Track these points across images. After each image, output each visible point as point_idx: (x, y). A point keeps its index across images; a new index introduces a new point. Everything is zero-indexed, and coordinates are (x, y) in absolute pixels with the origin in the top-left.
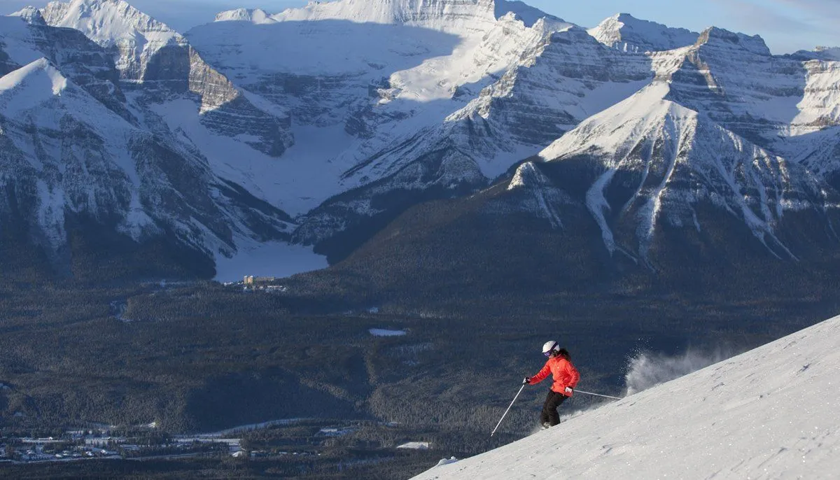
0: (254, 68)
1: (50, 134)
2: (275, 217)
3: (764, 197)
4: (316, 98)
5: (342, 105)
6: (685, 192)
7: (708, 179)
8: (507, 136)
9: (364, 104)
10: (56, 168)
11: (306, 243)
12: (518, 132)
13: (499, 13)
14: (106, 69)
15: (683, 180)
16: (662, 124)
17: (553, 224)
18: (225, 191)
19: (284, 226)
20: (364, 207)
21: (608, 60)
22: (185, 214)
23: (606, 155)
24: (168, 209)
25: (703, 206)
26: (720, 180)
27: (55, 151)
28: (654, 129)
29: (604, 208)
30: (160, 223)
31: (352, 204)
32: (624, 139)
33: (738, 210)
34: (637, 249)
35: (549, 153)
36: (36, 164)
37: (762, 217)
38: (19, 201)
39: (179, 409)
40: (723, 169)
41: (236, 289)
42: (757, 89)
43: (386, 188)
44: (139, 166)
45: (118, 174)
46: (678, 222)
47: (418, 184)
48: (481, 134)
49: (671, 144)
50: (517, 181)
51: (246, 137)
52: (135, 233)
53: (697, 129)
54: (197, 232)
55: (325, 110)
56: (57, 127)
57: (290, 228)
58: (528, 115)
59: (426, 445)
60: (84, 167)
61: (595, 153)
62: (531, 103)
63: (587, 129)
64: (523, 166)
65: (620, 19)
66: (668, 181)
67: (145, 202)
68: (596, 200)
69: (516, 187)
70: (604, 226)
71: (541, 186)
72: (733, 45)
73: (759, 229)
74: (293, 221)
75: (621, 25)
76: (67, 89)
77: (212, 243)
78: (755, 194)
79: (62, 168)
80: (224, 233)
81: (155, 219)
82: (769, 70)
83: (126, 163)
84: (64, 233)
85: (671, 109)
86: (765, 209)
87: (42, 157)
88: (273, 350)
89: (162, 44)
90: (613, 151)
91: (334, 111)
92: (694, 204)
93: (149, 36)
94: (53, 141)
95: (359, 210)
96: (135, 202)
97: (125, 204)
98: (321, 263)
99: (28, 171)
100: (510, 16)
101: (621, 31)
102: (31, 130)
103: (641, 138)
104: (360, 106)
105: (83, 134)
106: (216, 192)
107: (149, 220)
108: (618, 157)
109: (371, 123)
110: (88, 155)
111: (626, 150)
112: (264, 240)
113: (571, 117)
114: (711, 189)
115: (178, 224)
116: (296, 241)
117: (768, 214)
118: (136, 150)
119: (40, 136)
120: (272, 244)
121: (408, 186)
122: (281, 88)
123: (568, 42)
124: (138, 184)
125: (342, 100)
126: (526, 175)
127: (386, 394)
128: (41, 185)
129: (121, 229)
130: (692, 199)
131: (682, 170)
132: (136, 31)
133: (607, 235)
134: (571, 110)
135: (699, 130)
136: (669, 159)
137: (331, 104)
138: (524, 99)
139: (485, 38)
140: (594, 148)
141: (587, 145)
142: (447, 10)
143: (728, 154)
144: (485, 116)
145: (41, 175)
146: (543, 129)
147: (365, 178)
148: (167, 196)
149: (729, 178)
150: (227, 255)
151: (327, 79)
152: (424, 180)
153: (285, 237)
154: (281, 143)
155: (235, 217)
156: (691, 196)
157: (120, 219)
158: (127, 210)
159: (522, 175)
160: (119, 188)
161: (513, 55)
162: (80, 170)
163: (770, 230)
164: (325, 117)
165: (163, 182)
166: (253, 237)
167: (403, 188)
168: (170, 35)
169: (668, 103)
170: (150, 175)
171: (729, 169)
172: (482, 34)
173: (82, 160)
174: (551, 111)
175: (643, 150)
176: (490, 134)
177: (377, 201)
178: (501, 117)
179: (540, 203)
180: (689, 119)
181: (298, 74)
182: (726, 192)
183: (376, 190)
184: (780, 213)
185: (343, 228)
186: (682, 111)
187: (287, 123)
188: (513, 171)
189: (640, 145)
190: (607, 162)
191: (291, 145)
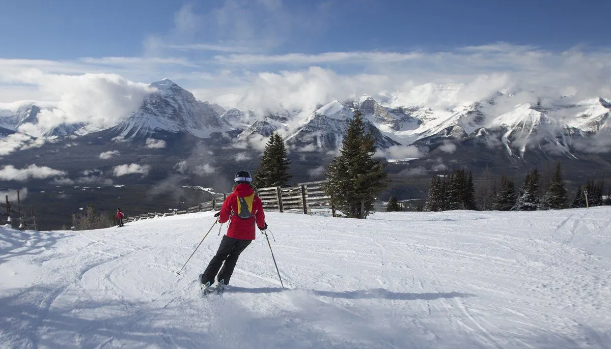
1: (339, 121)
3: (564, 139)
4: (409, 114)
6: (535, 137)
8: (472, 122)
12: (475, 121)
16: (528, 116)
17: (491, 147)
18: (386, 138)
20: (428, 142)
23: (508, 126)
26: (548, 133)
27: (340, 125)
28: (524, 119)
29: (508, 142)
31: (424, 142)
32: (514, 121)
33: (555, 143)
34: (519, 155)
35: (488, 126)
36: (335, 129)
37: (564, 145)
38: (330, 139)
40: (549, 130)
41: (394, 163)
43: (435, 137)
46: (533, 147)
47: (445, 136)
49: (531, 123)
50: (480, 134)
51: (389, 125)
53: (540, 118)
55: (411, 118)
58: (478, 116)
61: (505, 126)
62: (480, 112)
63: (501, 119)
64: (481, 129)
66: (530, 134)
68: (505, 140)
69: (479, 136)
70: (508, 148)
71: (487, 135)
73: (562, 149)
76: (343, 109)
78: (561, 137)
85: (531, 112)
86: (564, 142)
87: (337, 127)
89: (365, 99)
90: (510, 125)
92: (539, 141)
93: (362, 97)
94: (340, 123)
95: (426, 143)
99: (333, 131)
102: (333, 120)
103: (520, 121)
106: (384, 139)
108: (512, 127)
109: (426, 121)
111: (515, 125)
117: (566, 145)
119: (336, 121)
121: (442, 136)
122: (398, 112)
126: (483, 132)
128: (336, 135)
131: (535, 130)
133: (509, 150)
135: (542, 118)
136: (530, 127)
137: (413, 116)
138: (478, 111)
140: (504, 124)
141: (501, 124)
144: (466, 116)
145: (336, 132)
147: (426, 135)
149: (551, 133)
152: (447, 134)
154: (399, 127)
156: (537, 138)
159: (481, 132)
163: (566, 149)
164: (411, 120)
167: (440, 137)
168: (367, 97)
169: (530, 110)
175: (521, 125)
177: (432, 141)
178: (470, 117)
179: (487, 140)
180: (537, 115)
182: (551, 137)
184: (570, 144)
186: (535, 113)
187: (401, 121)
188: (477, 131)
189: (520, 123)
190: (509, 129)
191: (402, 127)
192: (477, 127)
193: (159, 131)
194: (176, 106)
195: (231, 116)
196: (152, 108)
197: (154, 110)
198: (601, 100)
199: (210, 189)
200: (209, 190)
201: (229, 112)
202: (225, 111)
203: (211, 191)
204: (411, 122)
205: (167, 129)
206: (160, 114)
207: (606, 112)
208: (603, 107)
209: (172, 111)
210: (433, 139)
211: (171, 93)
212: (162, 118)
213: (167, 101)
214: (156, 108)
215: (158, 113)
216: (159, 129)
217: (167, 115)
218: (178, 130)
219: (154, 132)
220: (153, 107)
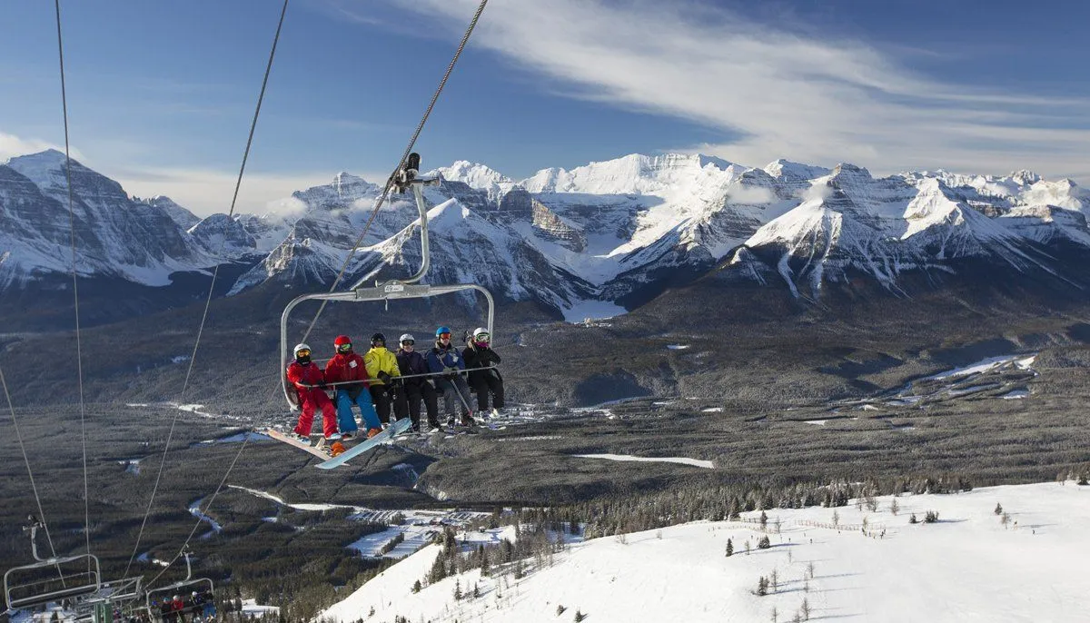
0: (561, 202)
1: (462, 241)
2: (587, 286)
3: (887, 263)
4: (597, 218)
5: (613, 222)
6: (838, 261)
7: (851, 253)
8: (722, 234)
9: (627, 220)
10: (467, 262)
11: (609, 300)
12: (727, 231)
13: (703, 165)
14: (481, 204)
15: (837, 253)
16: (821, 221)
17: (760, 283)
18: (558, 272)
19: (594, 292)
20: (643, 278)
21: (778, 187)
22: (543, 285)
23: (788, 242)
24: (533, 282)
25: (849, 269)
26: (858, 253)
27: (465, 252)
28: (815, 227)
29: (789, 273)
30: (530, 290)
31: (635, 277)
32: (797, 232)
33: (871, 271)
34: (812, 296)
35: (752, 242)
36: (455, 259)
37: (887, 274)
39: (570, 393)
40: (859, 247)
41: (581, 326)
42: (872, 198)
43: (655, 267)
44: (515, 258)
45: (504, 264)
46: (835, 279)
47: (674, 263)
48: (707, 233)
49: (827, 234)
50: (736, 259)
52: (516, 297)
53: (842, 224)
54: (549, 295)
55: (603, 225)
56: (466, 238)
57: (597, 292)
58: (733, 221)
59: (719, 409)
60: (483, 260)
61: (781, 241)
62: (735, 214)
63: (774, 227)
64: (740, 249)
65: (780, 163)
66: (827, 255)
67: (520, 279)
68: (784, 268)
69: (737, 263)
70: (790, 283)
71: (751, 261)
72: (856, 173)
73: (885, 281)
74: (597, 288)
75: (781, 166)
76: (470, 216)
77: (558, 301)
78: (881, 260)
79: (471, 261)
80: (563, 295)
81: (526, 288)
82: (879, 187)
83: (506, 256)
84: (475, 298)
85: (825, 213)
86: (888, 270)
87: (459, 255)
88: (614, 359)
89: (509, 190)
90: (791, 239)
91: (609, 225)
92: (843, 268)
93: (502, 186)
94: (464, 246)
95: (639, 280)
96: (514, 279)
97: (508, 280)
98: (621, 311)
99: (451, 263)
100: (711, 165)
101: (781, 170)
102: (451, 240)
103: (808, 231)
104: (624, 222)
105: (482, 241)
106: (555, 273)
107: (524, 289)
108: (795, 242)
110: (485, 253)
111: (799, 238)
112: (584, 299)
113: (758, 221)
114: (853, 259)
115: (539, 291)
116: (602, 300)
117: (890, 272)
118: (513, 249)
119: (457, 243)
120: (588, 302)
121: (668, 265)
122: (577, 213)
123: (754, 178)
124: (515, 268)
125: (614, 218)
126: (743, 255)
127: (687, 382)
128: (459, 271)
129: (508, 295)
130: (842, 265)
131: (836, 249)
132: (493, 183)
133: (793, 288)
134: (758, 217)
135: (844, 224)
136: (826, 242)
137: (607, 222)
138: (730, 212)
139: (696, 179)
140: (779, 238)
141: (775, 237)
142: (672, 163)
143: (861, 238)
144: (709, 223)
146: (742, 229)
147: (635, 263)
148: (532, 275)
149: (864, 252)
150: (568, 308)
151: (604, 207)
152: (678, 261)
153: (596, 297)
154: (581, 244)
155: (566, 286)
156: (841, 264)
157: (506, 289)
158: (510, 284)
159: (740, 255)
160: (504, 271)
161: (715, 188)
162: (481, 262)
163: (892, 281)
164: (604, 229)
165: (529, 267)
166: (578, 298)
167: (665, 267)
168: (513, 184)
169: (823, 209)
170: (522, 263)
171: (863, 247)
172: (694, 177)
173: (482, 256)
174: (747, 218)
175: (810, 238)
176: (712, 233)
177: (650, 274)
178: (718, 224)
179: (752, 270)
180: (837, 219)
181: (587, 205)
182: (863, 260)
183: (650, 268)
184: (897, 271)
185: (630, 291)
186: (832, 214)
187: (583, 233)
188: (732, 253)
189: (807, 235)
190: (788, 246)
191: (586, 245)
192: (732, 243)
193: (46, 275)
194: (80, 213)
195: (211, 229)
196: (17, 218)
197: (23, 223)
198: (942, 185)
199: (197, 406)
200: (194, 409)
201: (207, 221)
202: (197, 219)
203: (198, 410)
204: (604, 233)
205: (65, 270)
206: (38, 233)
207: (952, 210)
208: (945, 198)
209: (70, 225)
210: (650, 271)
211: (62, 181)
212: (45, 243)
213: (56, 201)
214: (27, 217)
215: (32, 231)
216: (43, 270)
217: (56, 233)
218: (91, 270)
219: (32, 278)
220: (20, 215)
